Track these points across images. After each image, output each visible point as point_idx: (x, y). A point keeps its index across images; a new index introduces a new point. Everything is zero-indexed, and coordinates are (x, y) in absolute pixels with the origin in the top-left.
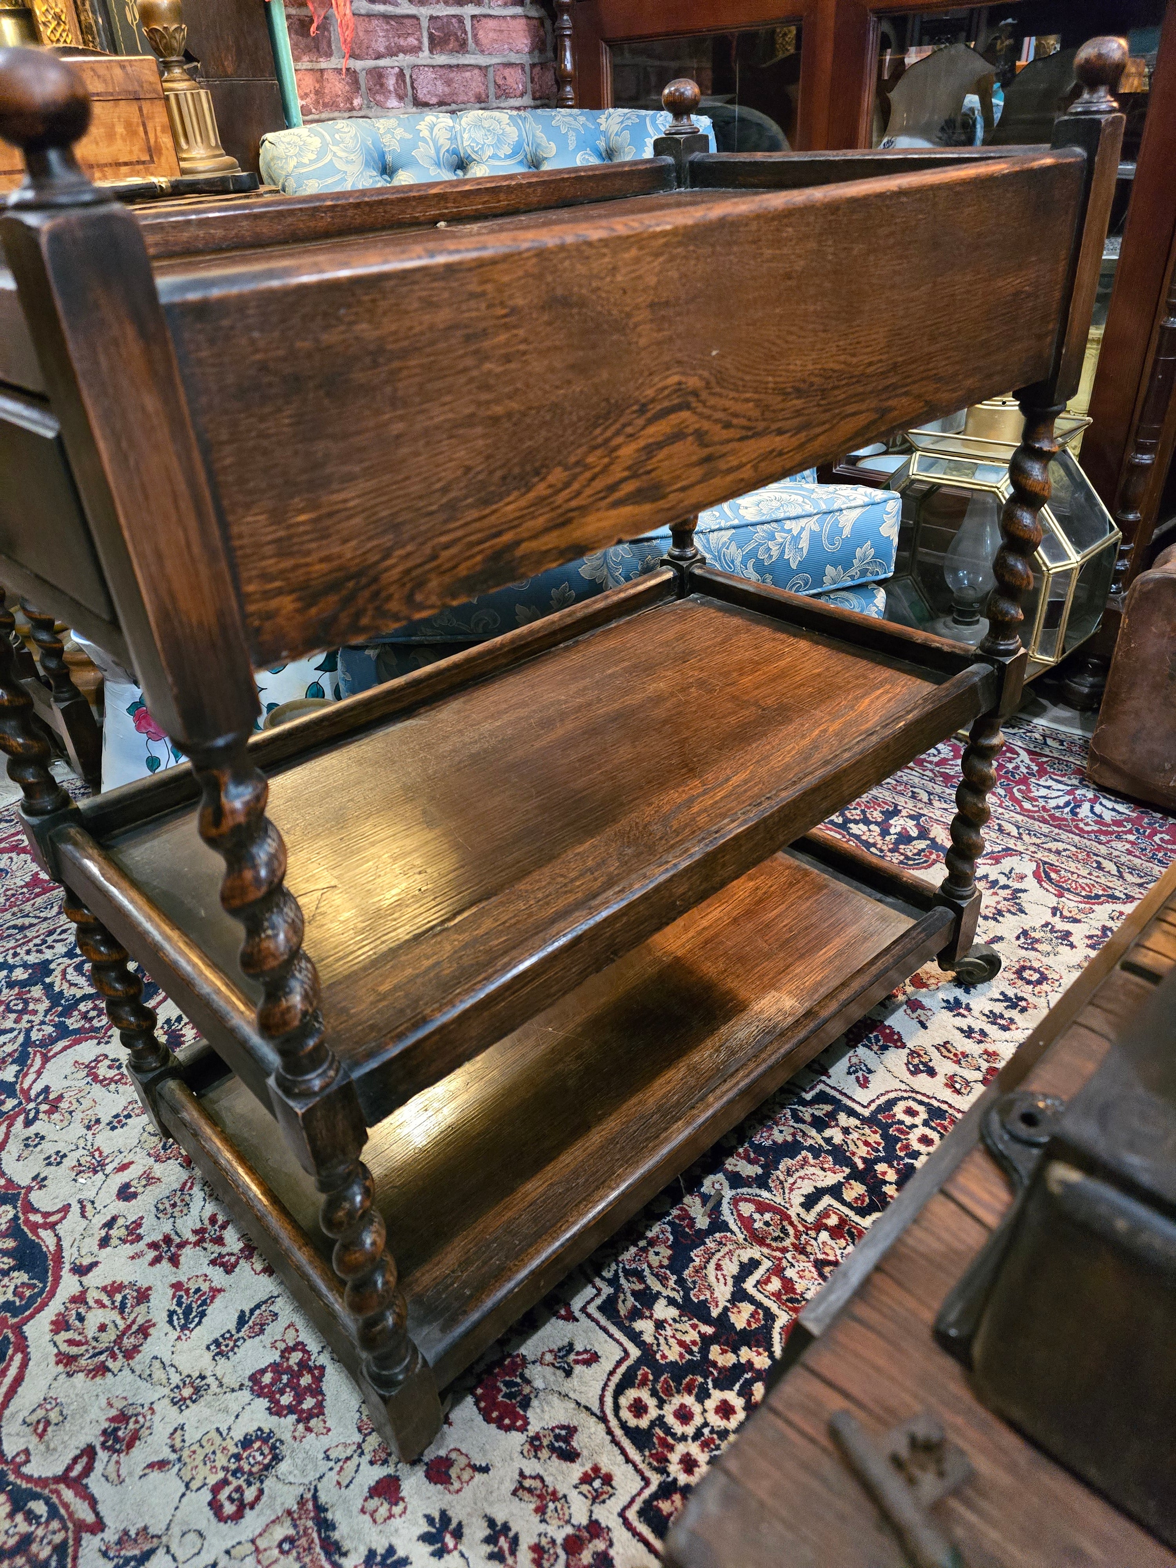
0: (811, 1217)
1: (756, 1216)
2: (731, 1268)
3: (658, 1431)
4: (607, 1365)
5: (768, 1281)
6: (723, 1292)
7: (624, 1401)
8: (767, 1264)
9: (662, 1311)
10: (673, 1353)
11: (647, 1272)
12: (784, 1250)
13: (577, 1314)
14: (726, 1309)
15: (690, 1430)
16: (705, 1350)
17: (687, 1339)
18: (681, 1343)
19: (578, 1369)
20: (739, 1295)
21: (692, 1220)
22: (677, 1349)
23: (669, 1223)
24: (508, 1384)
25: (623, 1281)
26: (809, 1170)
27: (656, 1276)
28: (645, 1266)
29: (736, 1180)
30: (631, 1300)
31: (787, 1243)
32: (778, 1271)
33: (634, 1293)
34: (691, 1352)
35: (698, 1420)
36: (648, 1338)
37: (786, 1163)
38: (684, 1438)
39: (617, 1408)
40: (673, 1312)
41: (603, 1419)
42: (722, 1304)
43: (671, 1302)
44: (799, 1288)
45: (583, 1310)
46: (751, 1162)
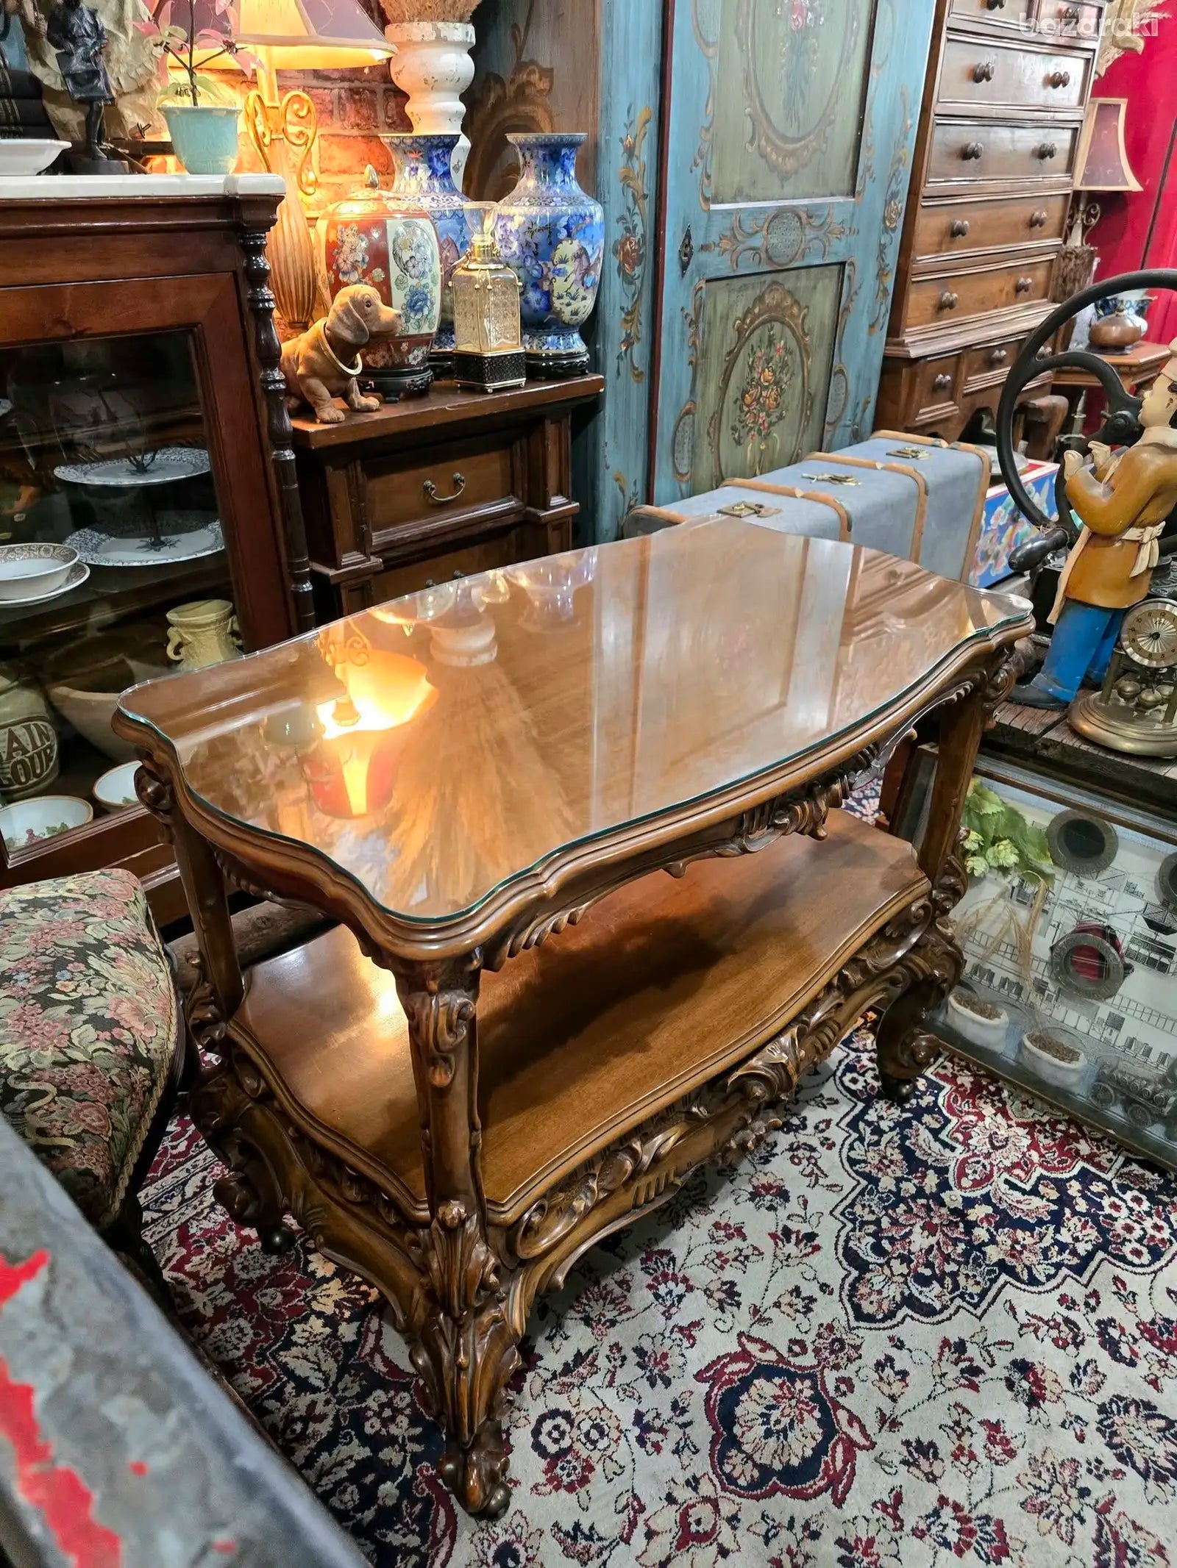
0: (960, 1148)
1: (971, 1177)
2: (1018, 1195)
3: (1145, 1242)
4: (1118, 1272)
5: (1018, 1177)
6: (1036, 1202)
7: (1136, 1261)
8: (1005, 1176)
9: (1065, 1237)
10: (1093, 1233)
11: (1043, 1245)
12: (991, 1164)
13: (1090, 1289)
14: (1048, 1200)
15: (1137, 1226)
16: (1083, 1215)
17: (1079, 1225)
18: (1084, 1227)
19: (1129, 1289)
20: (1034, 1192)
21: (987, 1216)
22: (1088, 1231)
23: (997, 1230)
24: (1162, 1334)
25: (1054, 1260)
26: (921, 1142)
27: (1041, 1239)
28: (1037, 1246)
29: (944, 1186)
30: (1066, 1255)
31: (986, 1162)
32: (1008, 1170)
33: (1060, 1252)
34: (1087, 1222)
35: (1128, 1221)
36: (1089, 1247)
37: (918, 1154)
38: (1143, 1229)
39: (1142, 1266)
40: (1063, 1230)
41: (1155, 1272)
42: (1045, 1202)
43: (1057, 1231)
44: (1016, 1160)
45: (1086, 1286)
46: (924, 1176)
